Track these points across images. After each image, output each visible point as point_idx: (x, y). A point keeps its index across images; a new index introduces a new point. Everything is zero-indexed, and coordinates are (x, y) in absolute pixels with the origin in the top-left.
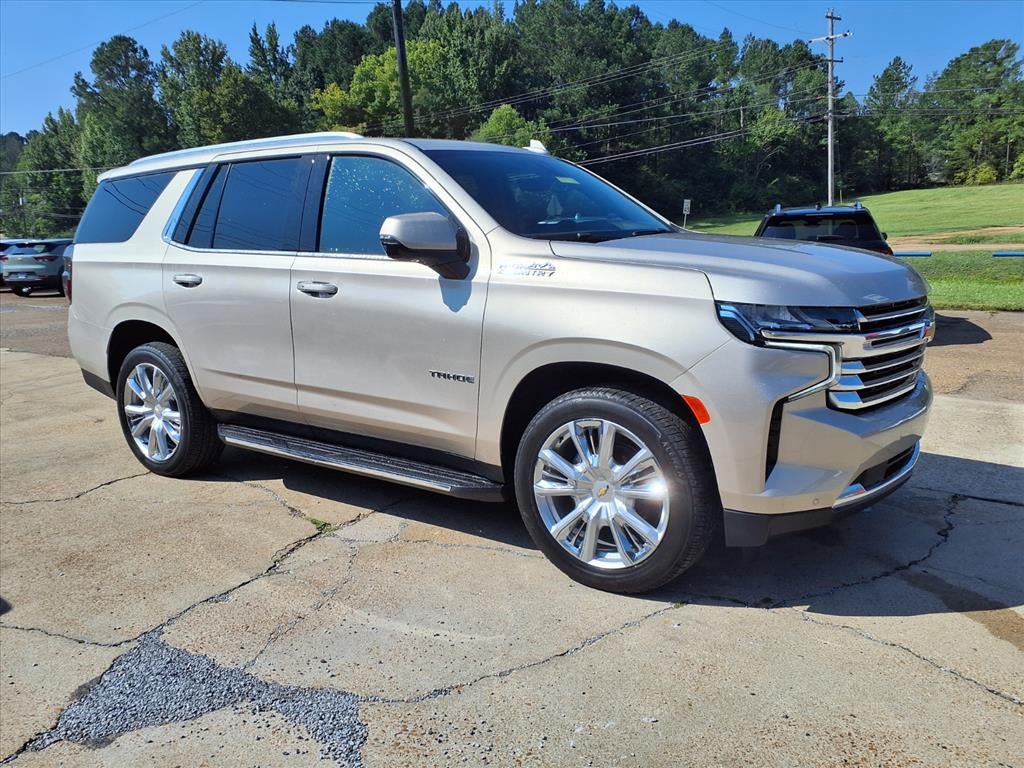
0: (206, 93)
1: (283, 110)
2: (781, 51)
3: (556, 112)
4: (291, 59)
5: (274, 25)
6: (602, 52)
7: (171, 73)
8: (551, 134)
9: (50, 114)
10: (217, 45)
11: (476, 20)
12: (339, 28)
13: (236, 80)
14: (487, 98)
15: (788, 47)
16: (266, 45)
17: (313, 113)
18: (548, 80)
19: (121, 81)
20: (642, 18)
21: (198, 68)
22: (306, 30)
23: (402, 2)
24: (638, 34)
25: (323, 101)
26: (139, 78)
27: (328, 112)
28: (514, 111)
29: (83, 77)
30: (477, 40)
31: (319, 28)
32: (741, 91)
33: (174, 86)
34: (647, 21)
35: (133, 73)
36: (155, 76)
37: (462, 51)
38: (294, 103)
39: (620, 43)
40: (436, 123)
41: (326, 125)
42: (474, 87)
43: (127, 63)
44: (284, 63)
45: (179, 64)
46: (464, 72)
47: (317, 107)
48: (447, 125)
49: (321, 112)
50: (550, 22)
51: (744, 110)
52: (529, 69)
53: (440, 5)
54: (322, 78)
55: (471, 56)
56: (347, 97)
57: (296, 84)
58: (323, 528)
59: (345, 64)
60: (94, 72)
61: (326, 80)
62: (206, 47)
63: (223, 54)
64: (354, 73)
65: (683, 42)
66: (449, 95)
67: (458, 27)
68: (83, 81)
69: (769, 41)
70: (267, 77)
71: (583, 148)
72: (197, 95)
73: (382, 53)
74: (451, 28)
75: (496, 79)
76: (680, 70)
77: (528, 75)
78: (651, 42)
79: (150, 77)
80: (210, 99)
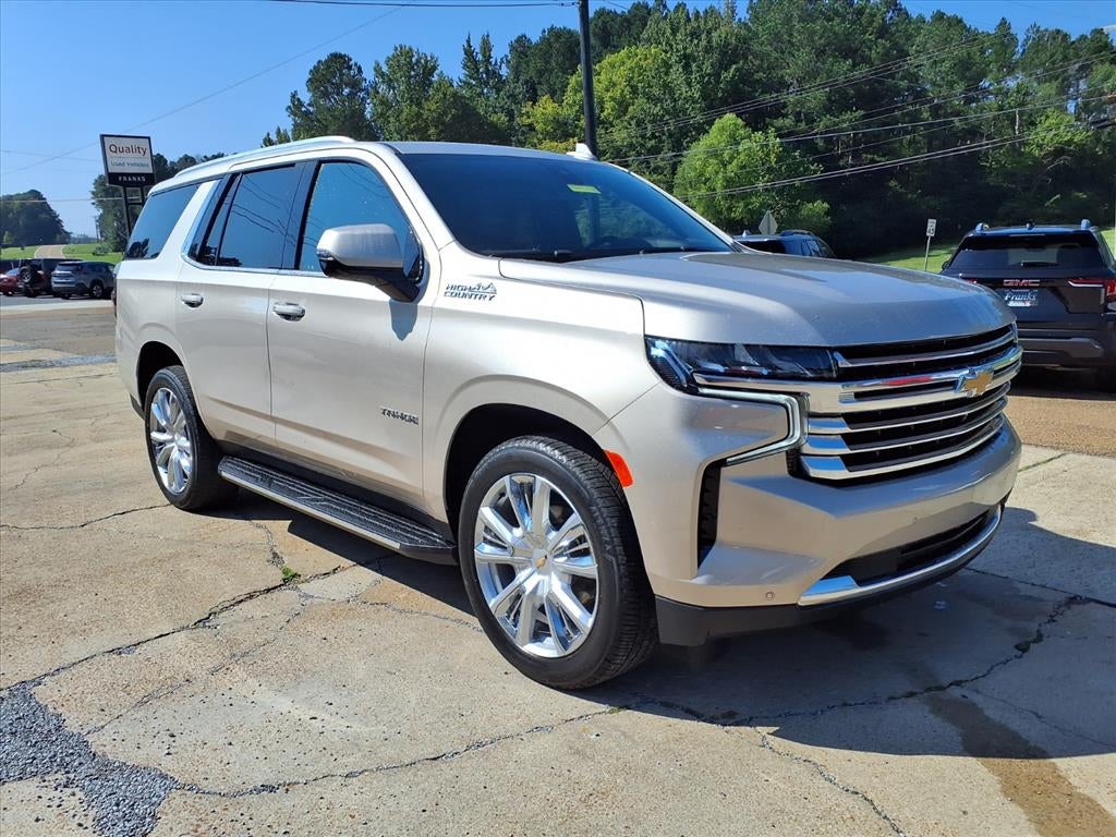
0: (415, 108)
1: (493, 125)
2: (1073, 43)
3: (788, 122)
4: (504, 71)
5: (488, 36)
6: (849, 51)
7: (382, 88)
8: (781, 144)
9: (268, 134)
10: (429, 58)
11: (703, 22)
12: (556, 35)
13: (445, 94)
14: (710, 107)
15: (1083, 38)
16: (480, 57)
17: (523, 129)
18: (782, 85)
19: (335, 99)
20: (900, 9)
21: (409, 84)
22: (522, 40)
23: (589, 2)
24: (893, 29)
25: (535, 116)
26: (352, 96)
27: (538, 127)
28: (740, 121)
29: (299, 96)
30: (704, 43)
31: (535, 37)
32: (1018, 92)
33: (384, 102)
34: (907, 13)
35: (346, 91)
36: (368, 93)
37: (685, 56)
38: (504, 118)
39: (870, 40)
40: (653, 136)
41: (535, 141)
42: (697, 95)
43: (341, 80)
44: (494, 74)
45: (390, 80)
46: (686, 80)
47: (529, 121)
48: (664, 138)
49: (531, 127)
50: (788, 20)
51: (1021, 114)
52: (761, 74)
53: (665, 6)
54: (535, 90)
55: (694, 61)
56: (559, 111)
57: (508, 98)
58: (290, 579)
59: (560, 74)
60: (309, 90)
61: (539, 93)
62: (418, 61)
63: (434, 68)
64: (568, 84)
65: (948, 36)
66: (668, 104)
67: (682, 30)
68: (299, 100)
69: (1058, 31)
70: (479, 90)
71: (819, 161)
72: (406, 111)
73: (600, 62)
74: (674, 31)
75: (722, 86)
76: (943, 69)
77: (759, 81)
78: (909, 37)
79: (362, 94)
80: (419, 115)
